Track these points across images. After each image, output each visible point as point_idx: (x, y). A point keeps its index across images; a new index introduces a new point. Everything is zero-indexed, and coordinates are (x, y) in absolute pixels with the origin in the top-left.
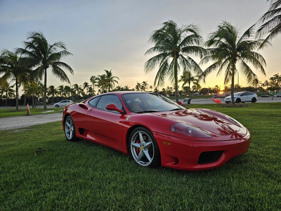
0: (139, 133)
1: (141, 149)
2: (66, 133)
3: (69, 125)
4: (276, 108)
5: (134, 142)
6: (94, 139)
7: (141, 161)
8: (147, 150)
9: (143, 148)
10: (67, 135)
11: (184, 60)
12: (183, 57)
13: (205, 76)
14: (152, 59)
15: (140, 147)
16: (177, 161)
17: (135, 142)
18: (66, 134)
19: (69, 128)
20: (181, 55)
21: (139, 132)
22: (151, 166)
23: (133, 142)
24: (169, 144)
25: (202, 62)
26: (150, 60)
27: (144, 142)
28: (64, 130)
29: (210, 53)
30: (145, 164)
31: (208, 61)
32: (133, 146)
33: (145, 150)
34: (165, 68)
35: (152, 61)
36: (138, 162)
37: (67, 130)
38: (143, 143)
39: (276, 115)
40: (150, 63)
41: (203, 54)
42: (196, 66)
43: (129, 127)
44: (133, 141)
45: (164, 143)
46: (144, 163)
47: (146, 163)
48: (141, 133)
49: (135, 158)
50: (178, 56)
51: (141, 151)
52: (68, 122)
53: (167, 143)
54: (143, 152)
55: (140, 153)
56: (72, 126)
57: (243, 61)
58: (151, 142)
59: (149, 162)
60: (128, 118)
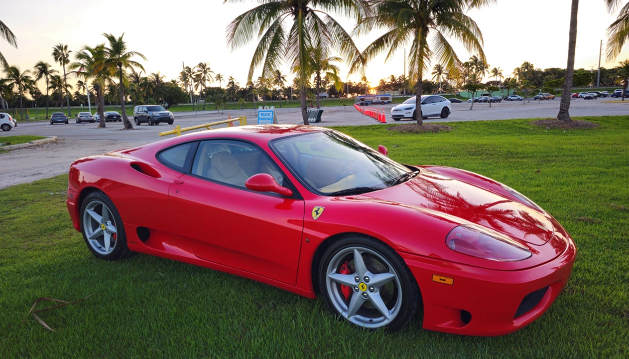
0: (353, 251)
1: (361, 288)
2: (88, 237)
3: (98, 218)
4: (500, 134)
5: (335, 270)
6: (192, 256)
7: (358, 316)
8: (376, 292)
9: (365, 286)
10: (94, 243)
11: (316, 24)
12: (315, 16)
13: (364, 62)
14: (244, 15)
15: (354, 283)
16: (466, 317)
17: (338, 272)
18: (90, 241)
19: (95, 225)
20: (310, 10)
21: (354, 249)
22: (391, 328)
23: (333, 272)
24: (449, 281)
25: (357, 30)
27: (368, 273)
28: (80, 228)
29: (376, 9)
30: (371, 322)
31: (371, 29)
32: (332, 280)
33: (371, 291)
34: (276, 41)
35: (244, 21)
36: (352, 319)
37: (89, 232)
38: (364, 273)
39: (517, 153)
40: (240, 26)
41: (362, 11)
42: (346, 40)
43: (323, 236)
44: (332, 270)
45: (436, 278)
46: (368, 319)
47: (374, 320)
48: (359, 250)
49: (340, 310)
50: (305, 12)
51: (360, 293)
52: (93, 209)
53: (445, 280)
54: (365, 297)
55: (356, 298)
56: (108, 220)
57: (439, 32)
58: (393, 273)
59: (382, 318)
60: (317, 214)
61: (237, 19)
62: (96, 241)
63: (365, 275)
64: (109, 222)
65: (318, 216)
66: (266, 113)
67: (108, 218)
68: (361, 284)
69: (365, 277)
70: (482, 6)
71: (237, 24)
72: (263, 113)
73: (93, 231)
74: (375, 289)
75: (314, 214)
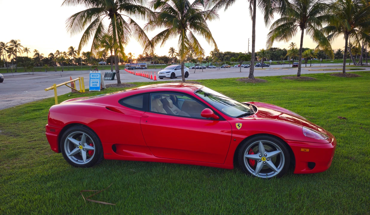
1: (263, 159)
2: (68, 155)
3: (77, 142)
5: (248, 153)
7: (261, 174)
9: (265, 158)
13: (152, 46)
14: (78, 14)
15: (259, 158)
18: (69, 157)
19: (73, 147)
20: (119, 14)
21: (259, 143)
22: (279, 176)
24: (308, 150)
26: (76, 15)
32: (246, 158)
33: (268, 160)
34: (99, 31)
35: (78, 17)
36: (257, 175)
40: (76, 21)
41: (152, 18)
42: (141, 33)
43: (244, 137)
45: (302, 150)
46: (265, 174)
47: (268, 174)
48: (262, 142)
49: (251, 172)
50: (116, 15)
51: (262, 162)
52: (72, 137)
53: (306, 150)
54: (264, 163)
55: (259, 165)
56: (85, 143)
57: (191, 32)
58: (281, 150)
59: (273, 172)
60: (239, 126)
61: (73, 16)
62: (73, 157)
63: (265, 153)
64: (86, 144)
65: (240, 127)
66: (96, 75)
67: (85, 142)
68: (263, 158)
69: (265, 154)
70: (212, 20)
71: (74, 20)
72: (93, 75)
73: (71, 151)
74: (270, 159)
75: (237, 127)
